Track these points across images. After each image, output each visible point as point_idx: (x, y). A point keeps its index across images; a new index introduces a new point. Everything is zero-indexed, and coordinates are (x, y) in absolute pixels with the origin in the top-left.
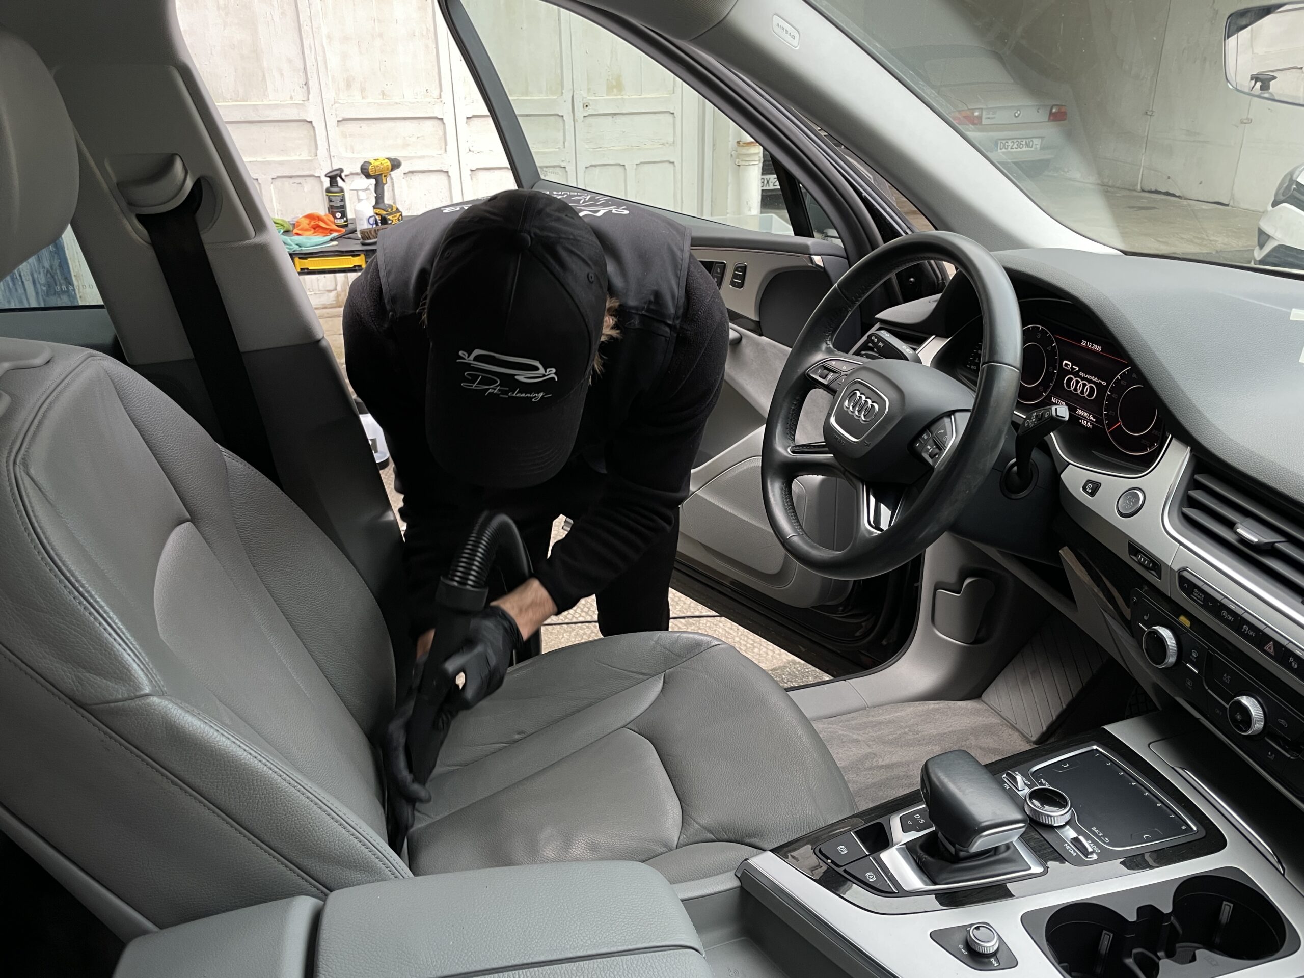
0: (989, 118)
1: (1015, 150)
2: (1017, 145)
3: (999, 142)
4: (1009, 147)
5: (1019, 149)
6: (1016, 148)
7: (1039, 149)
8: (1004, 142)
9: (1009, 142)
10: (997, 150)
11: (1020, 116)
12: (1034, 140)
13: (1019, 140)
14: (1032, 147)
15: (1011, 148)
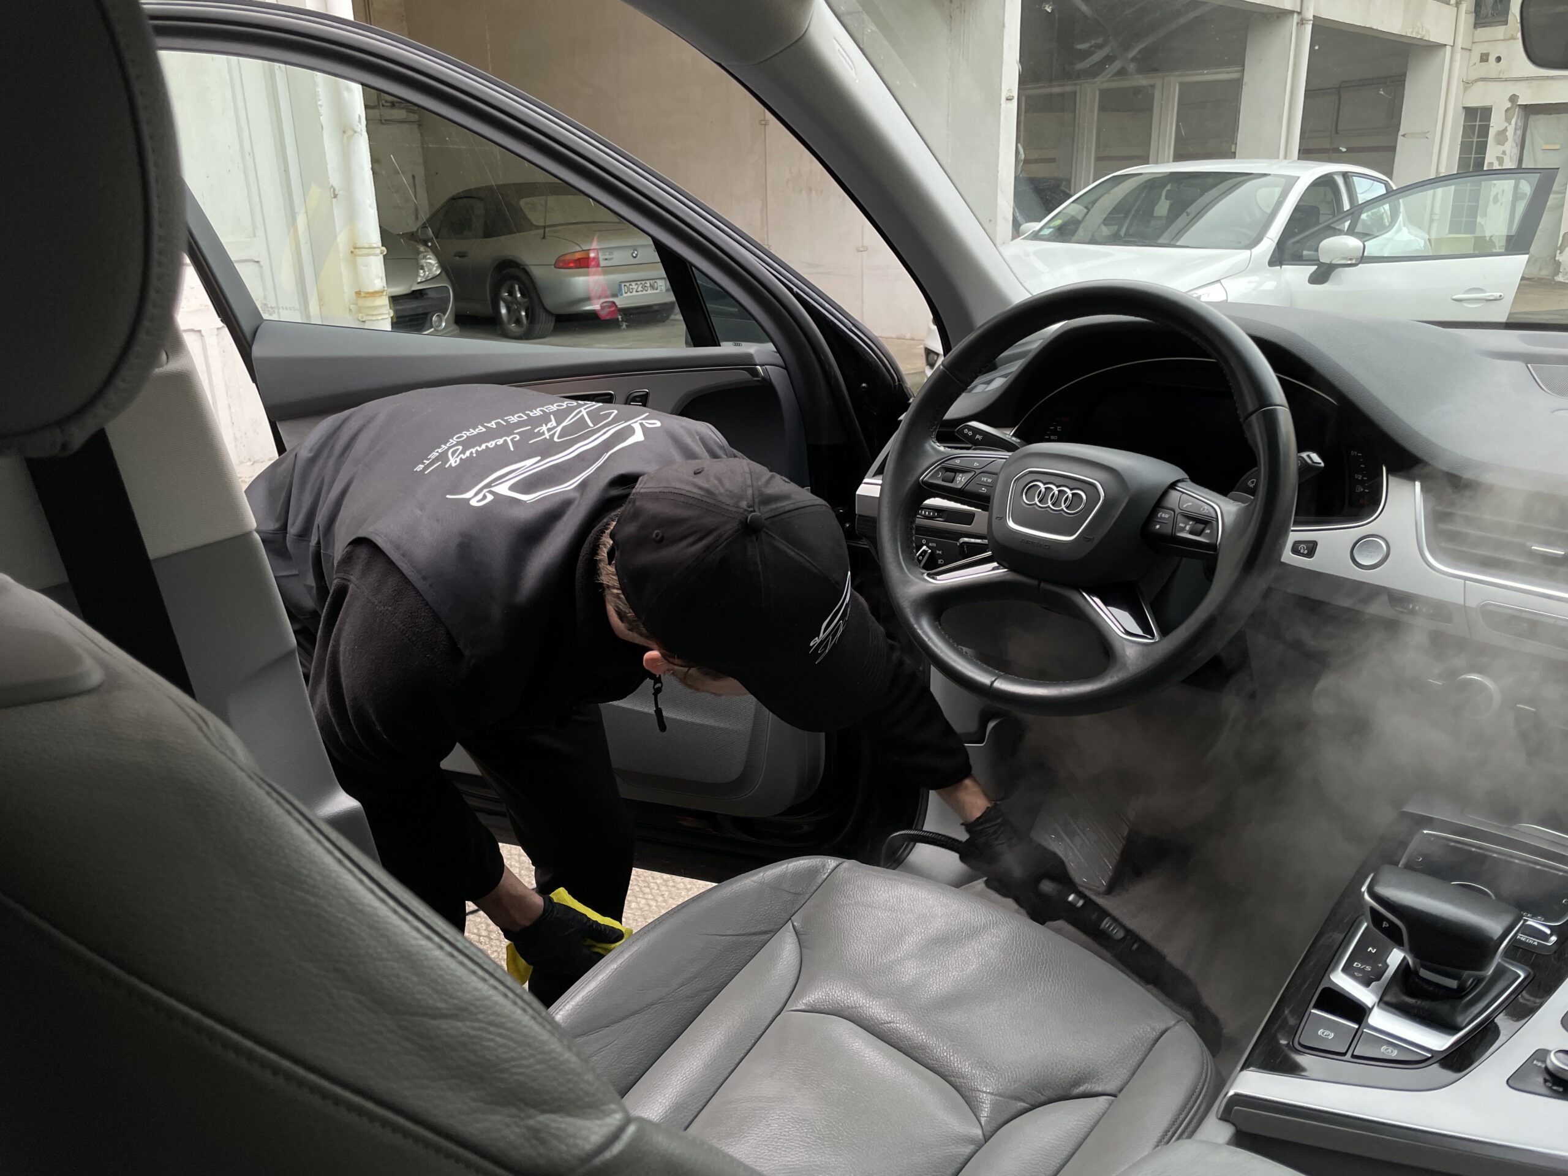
0: (606, 259)
1: (640, 293)
2: (642, 287)
3: (623, 285)
4: (634, 290)
5: (644, 292)
6: (642, 291)
7: (664, 290)
8: (628, 284)
9: (633, 284)
10: (622, 295)
11: (638, 256)
12: (658, 281)
13: (643, 282)
14: (657, 289)
15: (637, 291)
